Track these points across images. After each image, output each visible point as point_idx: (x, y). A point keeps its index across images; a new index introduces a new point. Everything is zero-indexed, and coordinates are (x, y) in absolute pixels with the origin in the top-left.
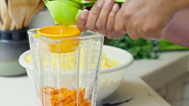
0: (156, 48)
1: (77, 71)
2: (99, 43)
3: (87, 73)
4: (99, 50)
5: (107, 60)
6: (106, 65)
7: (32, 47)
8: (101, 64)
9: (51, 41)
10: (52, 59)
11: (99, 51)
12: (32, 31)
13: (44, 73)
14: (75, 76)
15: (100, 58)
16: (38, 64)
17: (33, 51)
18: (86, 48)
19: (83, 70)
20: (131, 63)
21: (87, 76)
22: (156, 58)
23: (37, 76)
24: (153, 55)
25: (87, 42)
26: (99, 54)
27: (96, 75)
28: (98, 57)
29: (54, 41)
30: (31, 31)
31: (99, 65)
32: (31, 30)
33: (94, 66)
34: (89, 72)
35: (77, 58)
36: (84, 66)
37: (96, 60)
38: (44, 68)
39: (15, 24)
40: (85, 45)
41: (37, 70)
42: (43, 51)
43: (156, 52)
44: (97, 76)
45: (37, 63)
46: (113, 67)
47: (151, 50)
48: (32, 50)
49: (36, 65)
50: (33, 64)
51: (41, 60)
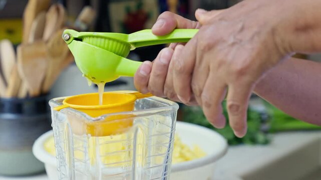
0: (266, 126)
1: (131, 169)
2: (169, 120)
3: (149, 171)
4: (168, 133)
5: (182, 148)
6: (182, 155)
7: (57, 128)
8: (172, 156)
9: (88, 119)
10: (89, 147)
11: (170, 134)
12: (57, 100)
13: (76, 172)
14: (128, 176)
15: (171, 146)
16: (66, 156)
17: (58, 134)
18: (147, 128)
19: (142, 166)
20: (224, 153)
21: (149, 176)
22: (266, 143)
23: (63, 176)
24: (261, 137)
25: (148, 119)
26: (169, 139)
27: (165, 175)
28: (168, 145)
29: (93, 119)
30: (55, 102)
31: (169, 158)
32: (55, 99)
33: (161, 160)
34: (151, 170)
35: (132, 147)
36: (144, 159)
37: (164, 150)
38: (76, 164)
39: (28, 88)
40: (144, 123)
41: (65, 166)
42: (74, 135)
43: (266, 132)
44: (167, 177)
45: (64, 154)
46: (193, 160)
47: (258, 130)
48: (56, 134)
49: (63, 158)
50: (57, 157)
51: (71, 150)
